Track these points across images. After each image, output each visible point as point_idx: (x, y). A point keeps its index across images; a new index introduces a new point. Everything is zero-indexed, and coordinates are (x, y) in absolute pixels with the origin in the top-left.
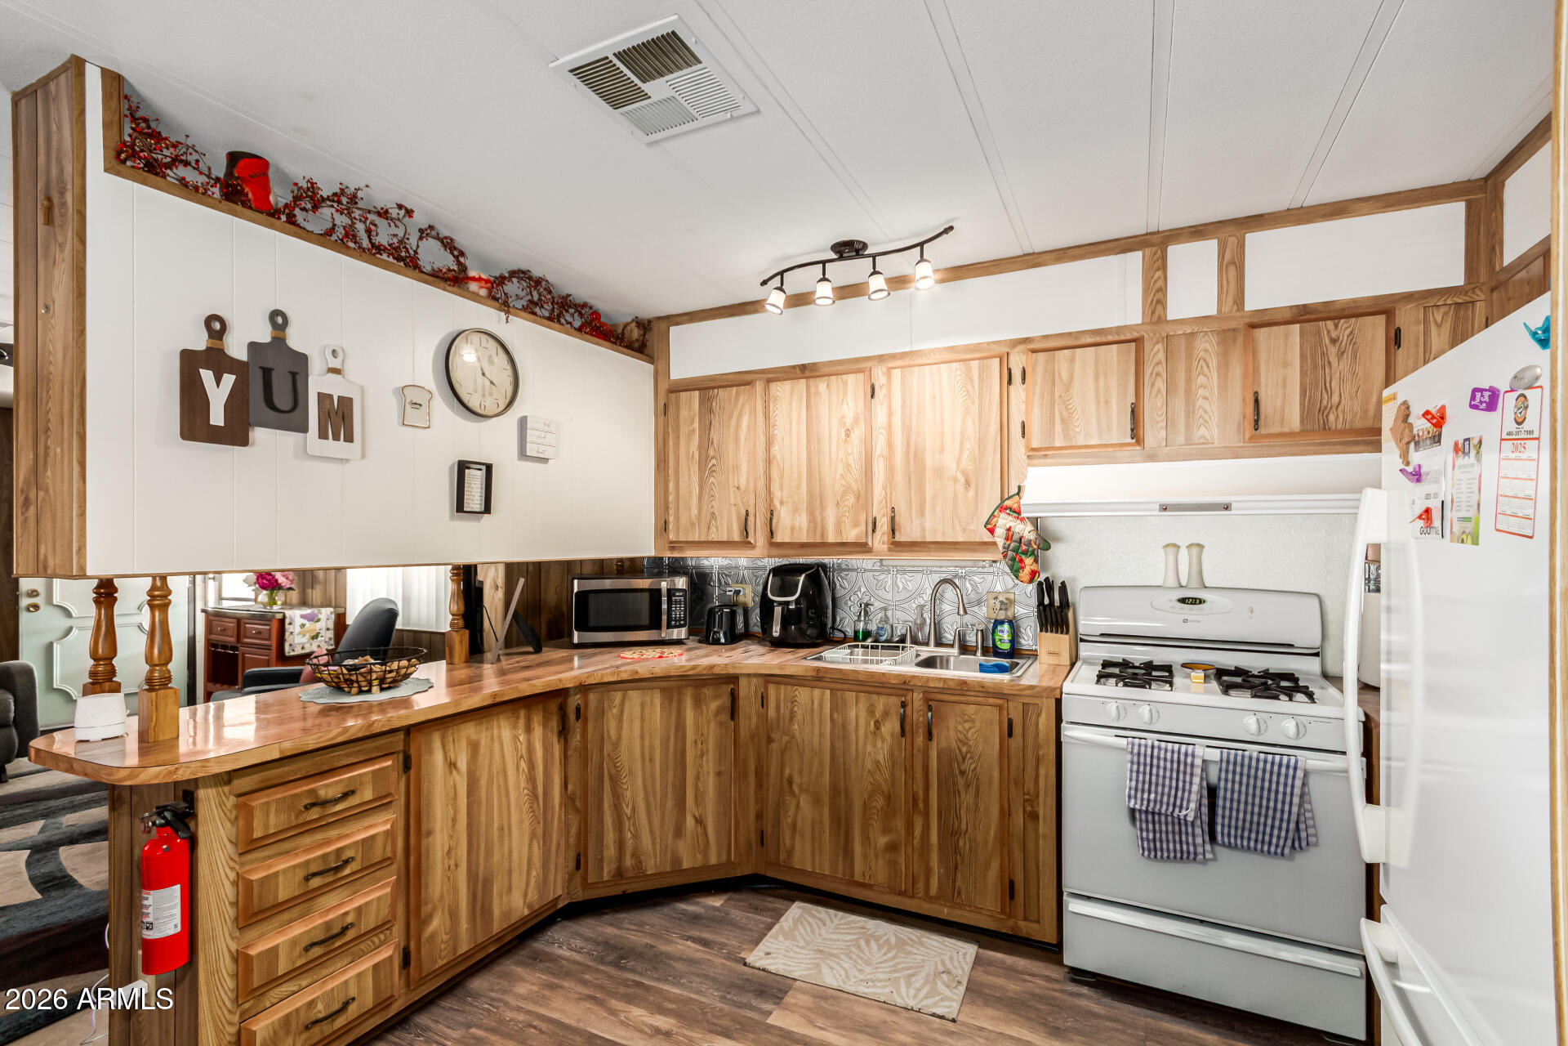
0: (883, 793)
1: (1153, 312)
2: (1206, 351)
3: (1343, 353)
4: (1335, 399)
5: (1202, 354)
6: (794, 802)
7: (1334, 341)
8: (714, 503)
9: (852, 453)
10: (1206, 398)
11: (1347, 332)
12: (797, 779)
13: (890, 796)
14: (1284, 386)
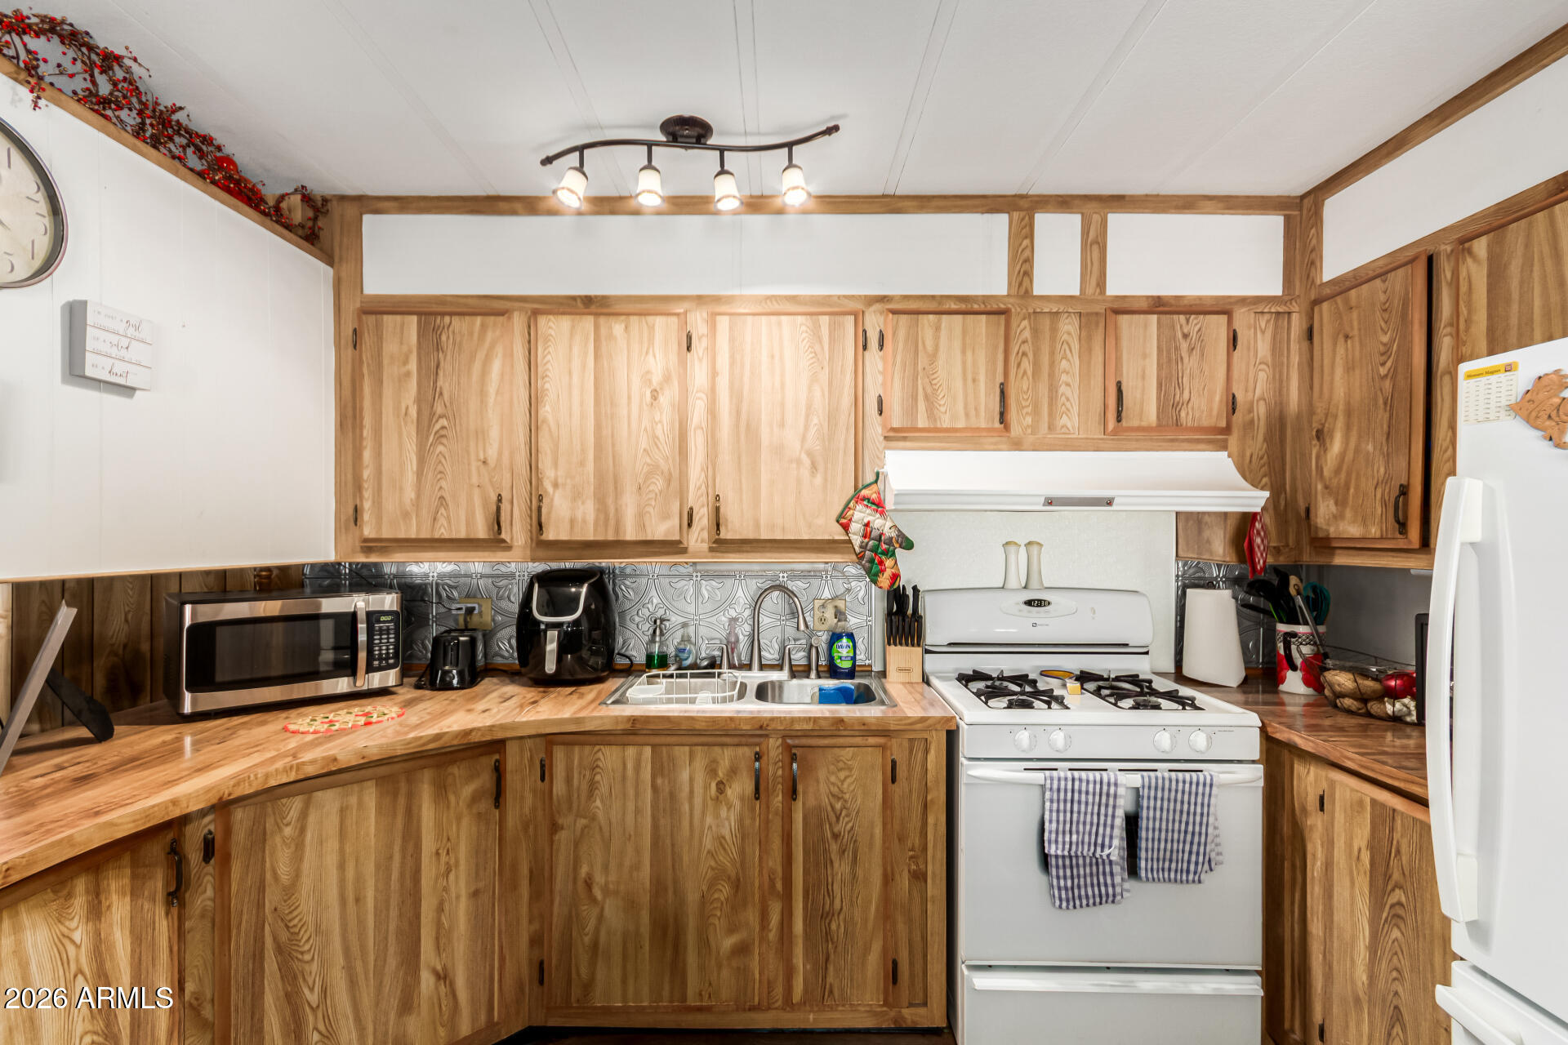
0: (729, 878)
1: (1020, 284)
2: (1069, 333)
3: (1193, 349)
4: (1186, 395)
5: (1065, 337)
6: (595, 912)
7: (1185, 336)
8: (443, 484)
9: (660, 422)
10: (1068, 385)
11: (1196, 329)
12: (599, 878)
13: (739, 880)
14: (1143, 378)
